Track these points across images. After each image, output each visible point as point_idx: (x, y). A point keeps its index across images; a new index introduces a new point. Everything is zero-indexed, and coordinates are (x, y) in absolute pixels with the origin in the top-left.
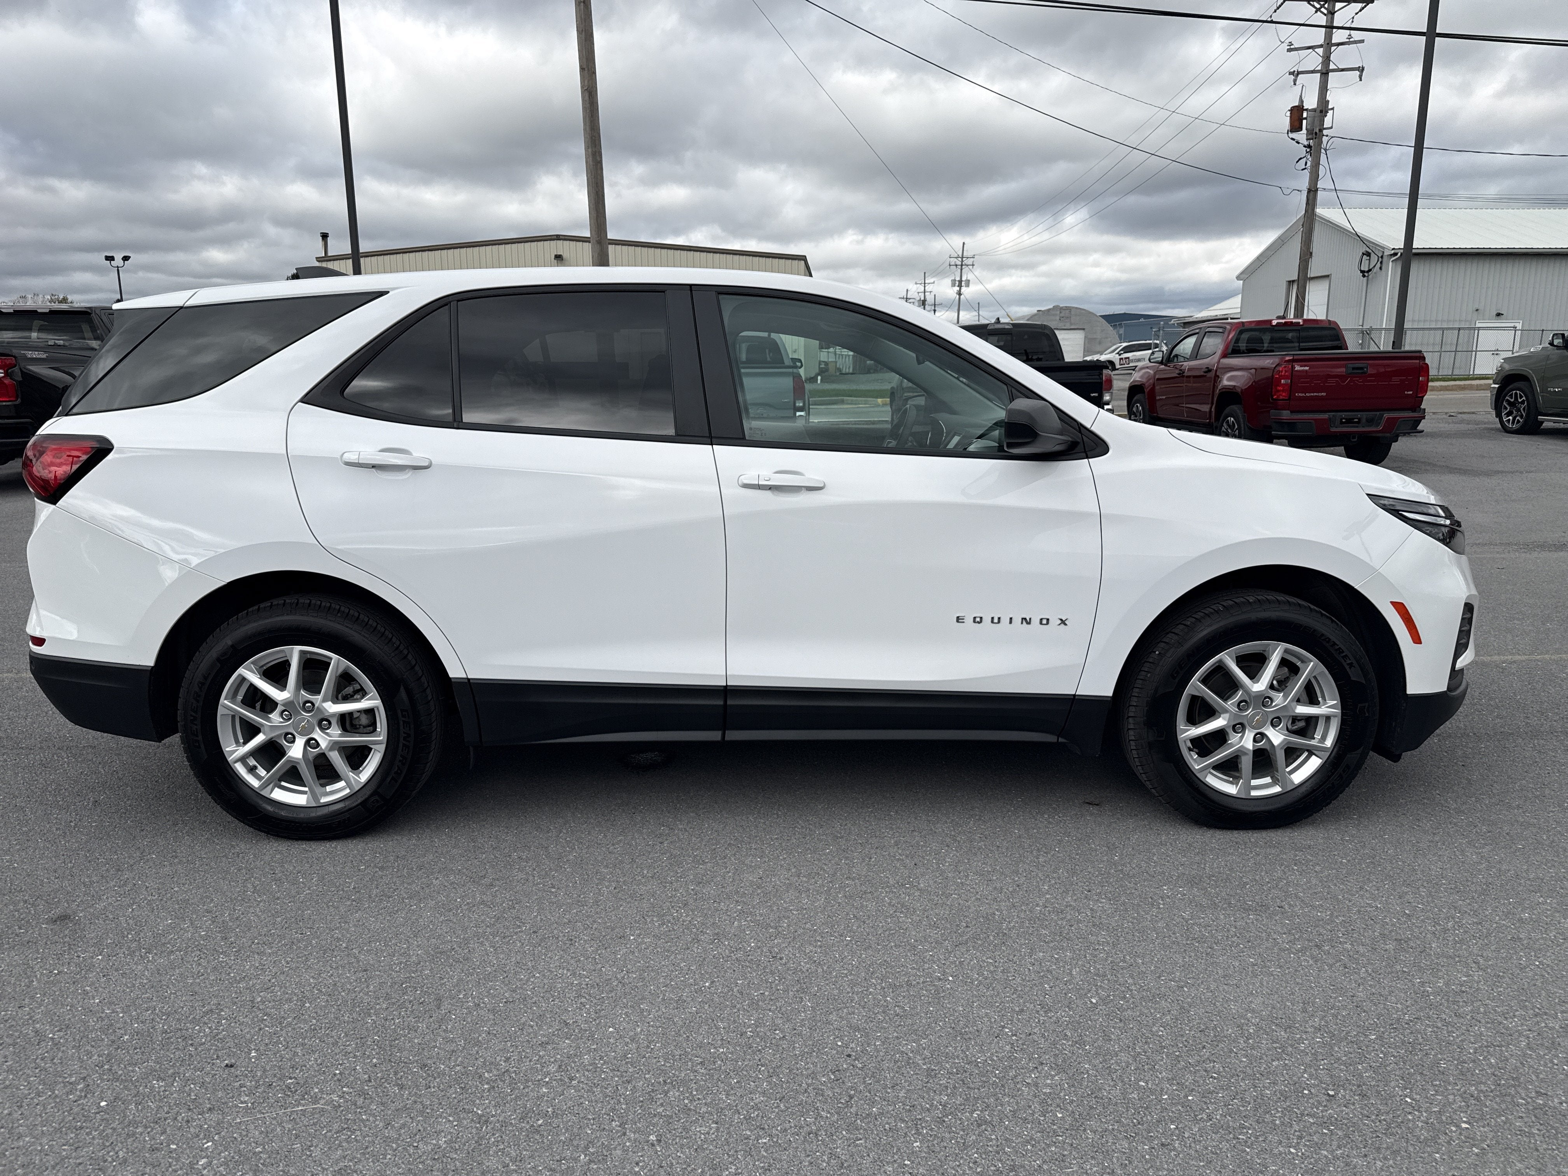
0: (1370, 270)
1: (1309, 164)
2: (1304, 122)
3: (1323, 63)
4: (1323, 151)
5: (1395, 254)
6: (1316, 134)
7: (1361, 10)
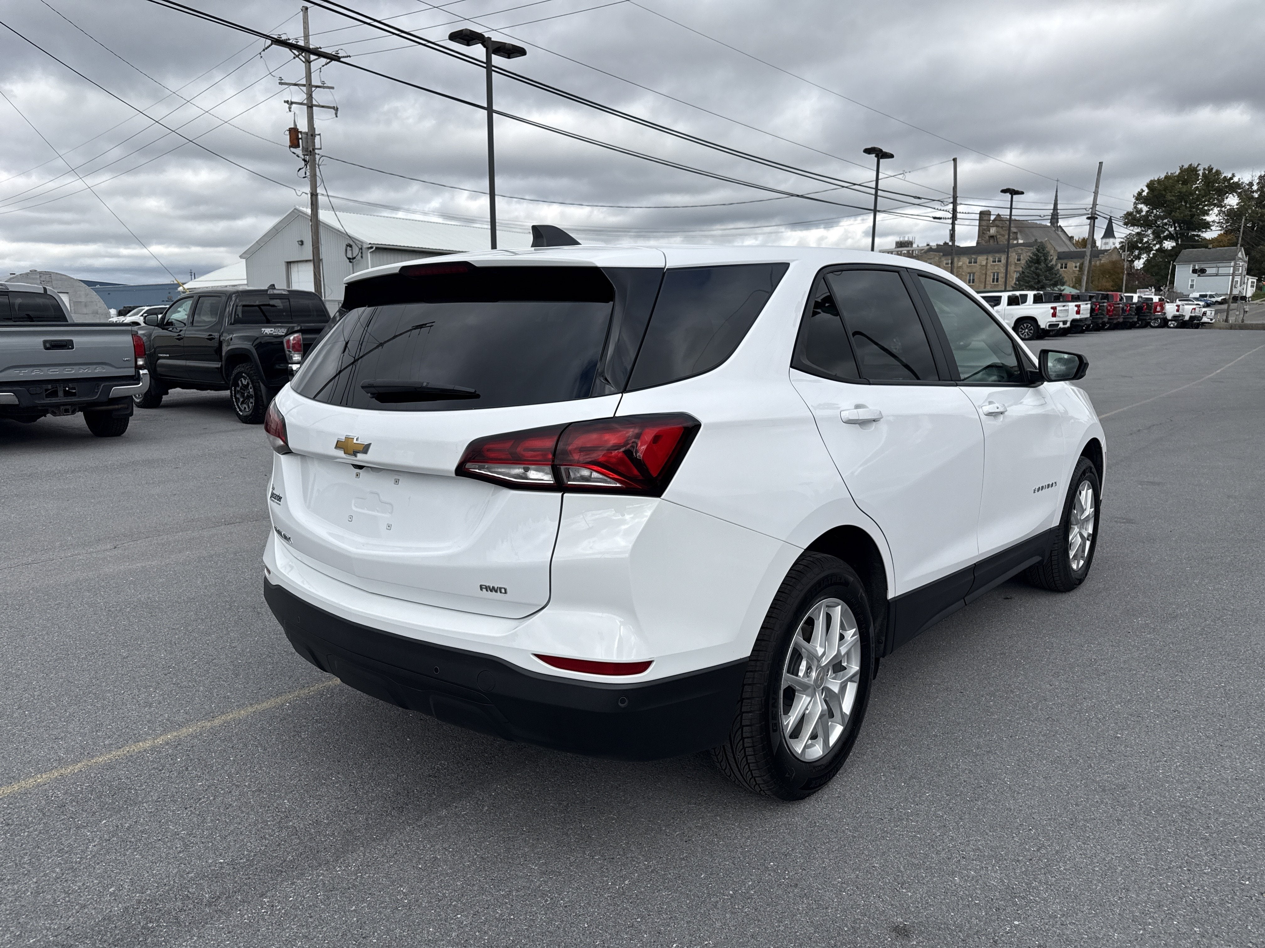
0: (354, 258)
1: (308, 174)
2: (300, 141)
3: (307, 99)
4: (317, 166)
5: (371, 248)
6: (310, 152)
7: (326, 64)
